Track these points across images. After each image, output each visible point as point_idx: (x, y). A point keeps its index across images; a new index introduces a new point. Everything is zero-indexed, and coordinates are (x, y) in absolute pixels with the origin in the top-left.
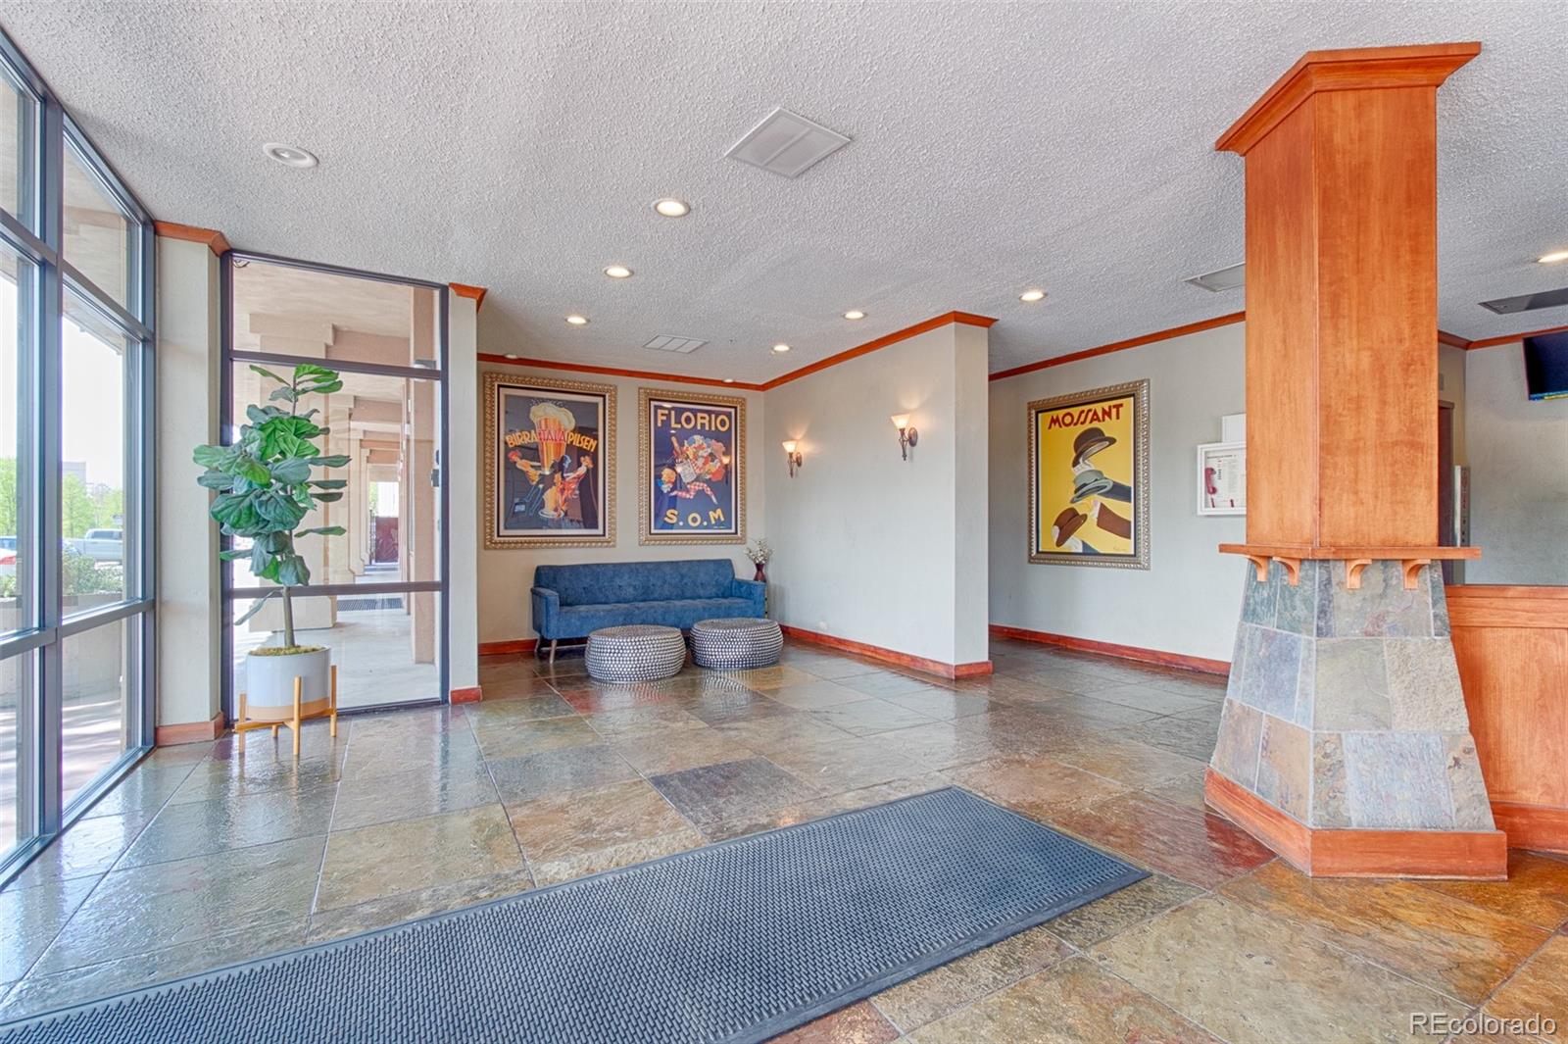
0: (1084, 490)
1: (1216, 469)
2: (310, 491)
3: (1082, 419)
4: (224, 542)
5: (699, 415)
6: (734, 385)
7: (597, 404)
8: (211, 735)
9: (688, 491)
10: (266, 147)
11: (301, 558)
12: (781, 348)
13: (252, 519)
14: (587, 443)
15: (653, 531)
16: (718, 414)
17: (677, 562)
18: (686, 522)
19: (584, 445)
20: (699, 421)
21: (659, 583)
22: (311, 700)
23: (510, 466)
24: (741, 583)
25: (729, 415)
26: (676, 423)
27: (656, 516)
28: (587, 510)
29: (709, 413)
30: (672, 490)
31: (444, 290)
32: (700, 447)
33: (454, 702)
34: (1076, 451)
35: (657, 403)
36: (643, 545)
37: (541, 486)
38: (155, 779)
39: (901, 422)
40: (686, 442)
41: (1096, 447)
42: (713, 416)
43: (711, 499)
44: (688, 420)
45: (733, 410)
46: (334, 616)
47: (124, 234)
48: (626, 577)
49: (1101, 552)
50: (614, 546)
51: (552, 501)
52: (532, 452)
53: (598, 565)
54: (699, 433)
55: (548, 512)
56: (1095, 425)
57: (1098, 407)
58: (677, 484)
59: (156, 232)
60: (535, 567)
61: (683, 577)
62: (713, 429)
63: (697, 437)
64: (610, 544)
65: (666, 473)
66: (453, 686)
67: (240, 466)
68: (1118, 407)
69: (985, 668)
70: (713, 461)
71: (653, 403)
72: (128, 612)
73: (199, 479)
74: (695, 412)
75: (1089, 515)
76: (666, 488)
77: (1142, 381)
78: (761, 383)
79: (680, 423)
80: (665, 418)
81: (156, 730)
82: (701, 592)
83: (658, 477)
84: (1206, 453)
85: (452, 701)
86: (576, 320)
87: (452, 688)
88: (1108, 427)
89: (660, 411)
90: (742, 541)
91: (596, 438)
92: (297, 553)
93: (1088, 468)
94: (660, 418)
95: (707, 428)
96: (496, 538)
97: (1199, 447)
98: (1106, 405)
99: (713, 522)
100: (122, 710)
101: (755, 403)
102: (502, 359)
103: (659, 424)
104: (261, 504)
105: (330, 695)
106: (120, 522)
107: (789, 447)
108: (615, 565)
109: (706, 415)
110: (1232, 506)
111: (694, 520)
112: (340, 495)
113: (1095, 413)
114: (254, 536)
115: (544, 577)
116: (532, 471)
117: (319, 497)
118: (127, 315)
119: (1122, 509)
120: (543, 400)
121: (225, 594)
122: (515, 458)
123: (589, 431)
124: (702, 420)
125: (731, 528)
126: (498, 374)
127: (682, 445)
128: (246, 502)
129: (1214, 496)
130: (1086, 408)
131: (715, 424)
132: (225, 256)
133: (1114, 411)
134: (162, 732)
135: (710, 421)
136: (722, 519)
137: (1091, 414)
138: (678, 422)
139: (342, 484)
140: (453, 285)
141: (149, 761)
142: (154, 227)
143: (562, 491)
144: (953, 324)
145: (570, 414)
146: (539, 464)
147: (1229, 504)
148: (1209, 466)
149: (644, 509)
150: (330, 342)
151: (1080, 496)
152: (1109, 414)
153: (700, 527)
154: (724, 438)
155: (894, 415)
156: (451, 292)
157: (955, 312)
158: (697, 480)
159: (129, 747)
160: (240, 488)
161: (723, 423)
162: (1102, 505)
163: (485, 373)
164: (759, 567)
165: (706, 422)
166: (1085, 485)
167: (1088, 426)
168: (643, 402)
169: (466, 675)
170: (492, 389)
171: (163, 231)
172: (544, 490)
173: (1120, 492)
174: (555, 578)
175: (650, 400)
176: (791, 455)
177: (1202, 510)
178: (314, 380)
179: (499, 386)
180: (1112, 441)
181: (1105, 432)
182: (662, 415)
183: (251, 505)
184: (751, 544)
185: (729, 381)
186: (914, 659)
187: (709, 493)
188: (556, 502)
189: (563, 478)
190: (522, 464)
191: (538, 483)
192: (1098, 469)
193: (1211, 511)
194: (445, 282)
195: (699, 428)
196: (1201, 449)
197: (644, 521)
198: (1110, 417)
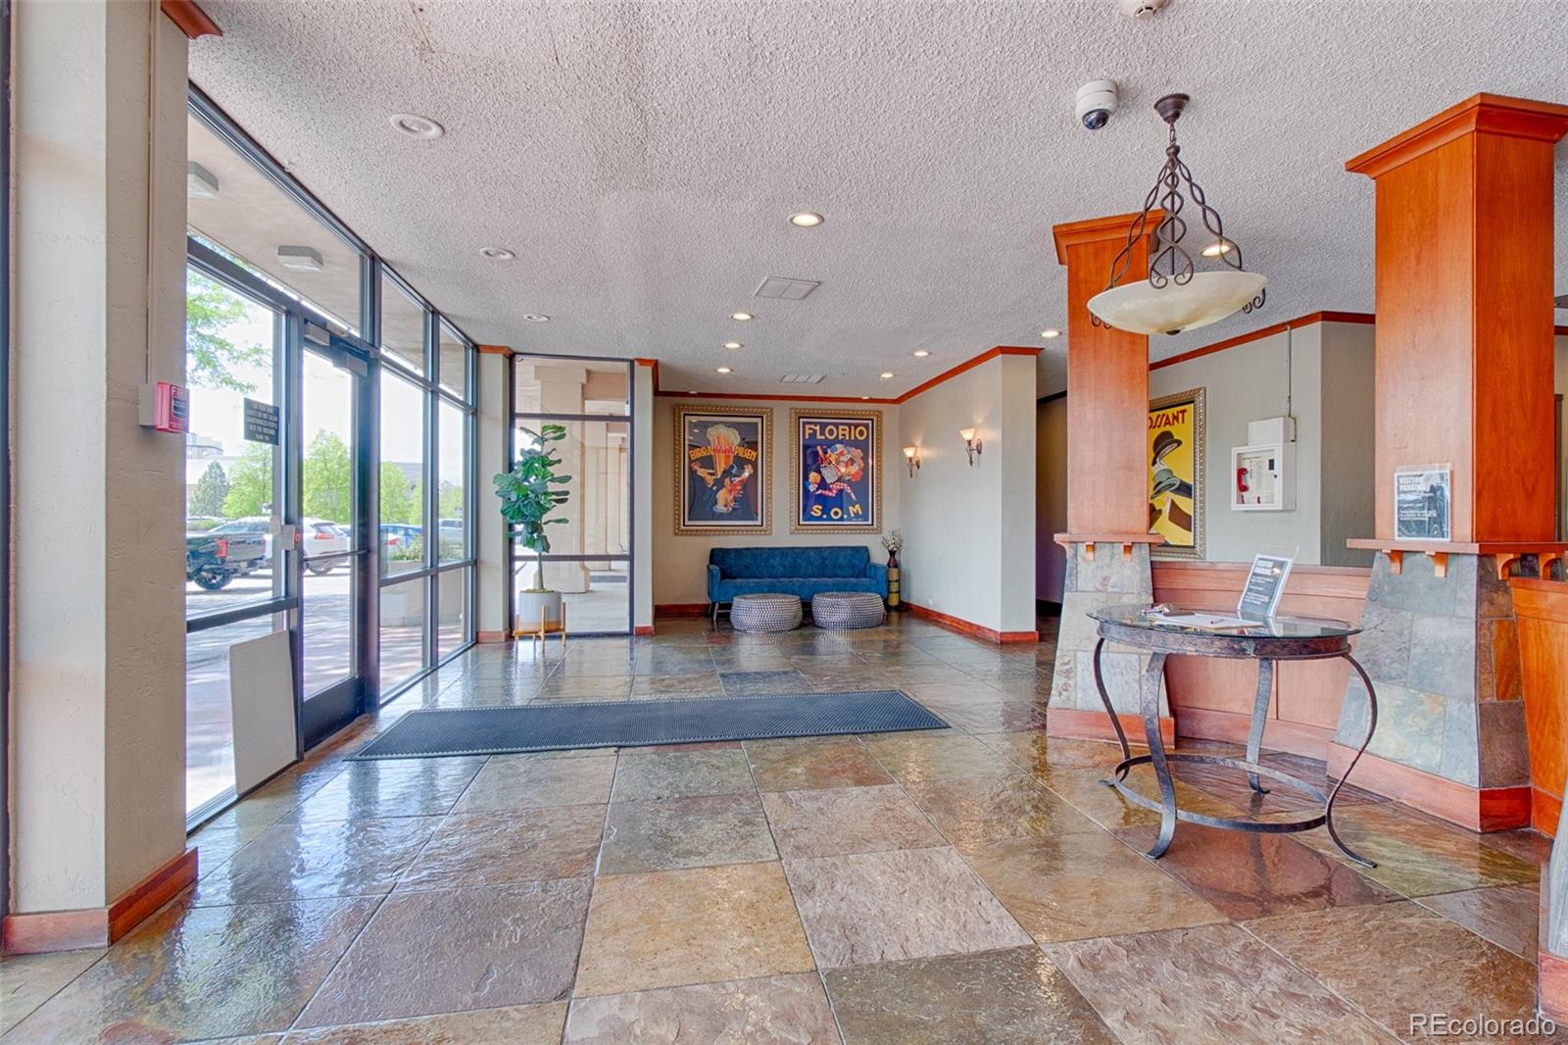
0: (1159, 487)
1: (1249, 470)
2: (549, 498)
3: (1158, 423)
4: (511, 527)
5: (841, 427)
6: (871, 400)
7: (756, 424)
8: (503, 640)
9: (830, 490)
10: (525, 316)
11: (545, 537)
12: (887, 375)
13: (521, 515)
14: (749, 454)
15: (801, 523)
16: (856, 426)
17: (821, 548)
18: (828, 514)
19: (746, 456)
20: (841, 432)
21: (804, 565)
22: (551, 620)
23: (693, 472)
24: (875, 566)
25: (867, 426)
26: (821, 435)
27: (804, 510)
28: (746, 506)
29: (849, 425)
30: (818, 489)
31: (632, 362)
32: (842, 454)
33: (637, 635)
34: (1155, 450)
35: (805, 420)
36: (794, 533)
37: (715, 488)
38: (477, 655)
39: (968, 435)
40: (829, 450)
41: (1168, 449)
42: (853, 428)
43: (851, 497)
44: (831, 432)
45: (870, 422)
46: (587, 585)
47: (463, 353)
48: (778, 559)
49: (1171, 543)
50: (770, 534)
51: (723, 499)
52: (708, 462)
53: (757, 549)
54: (841, 442)
55: (720, 508)
56: (1168, 428)
57: (1170, 412)
58: (823, 484)
59: (478, 351)
60: (710, 549)
61: (825, 559)
62: (853, 438)
63: (838, 446)
64: (768, 532)
65: (813, 476)
66: (637, 624)
67: (513, 485)
68: (1183, 412)
69: (1031, 637)
70: (852, 465)
71: (802, 420)
72: (465, 565)
73: (497, 492)
74: (837, 425)
75: (1164, 509)
76: (812, 488)
77: (1200, 389)
78: (895, 398)
79: (824, 435)
80: (811, 431)
81: (477, 633)
82: (839, 573)
83: (806, 478)
84: (1239, 454)
85: (635, 634)
86: (724, 370)
87: (636, 625)
88: (1177, 430)
89: (807, 426)
90: (879, 531)
91: (756, 450)
92: (544, 534)
93: (1163, 468)
94: (808, 432)
95: (847, 438)
96: (682, 527)
97: (1233, 449)
98: (1175, 410)
99: (852, 515)
100: (462, 630)
101: (890, 415)
102: (686, 394)
103: (807, 437)
104: (524, 506)
105: (562, 619)
106: (461, 513)
107: (909, 452)
108: (770, 549)
109: (847, 428)
110: (1259, 502)
111: (836, 513)
112: (566, 500)
113: (1168, 418)
114: (523, 522)
115: (717, 556)
116: (709, 477)
117: (555, 501)
118: (464, 404)
119: (1185, 504)
120: (717, 423)
121: (511, 558)
122: (696, 467)
123: (753, 445)
124: (843, 432)
125: (868, 520)
126: (684, 406)
127: (825, 453)
128: (518, 504)
129: (1244, 494)
130: (1161, 413)
131: (855, 434)
132: (511, 357)
133: (1180, 415)
134: (480, 635)
135: (850, 432)
136: (860, 513)
137: (1165, 418)
138: (822, 433)
139: (567, 493)
140: (637, 359)
141: (474, 648)
142: (477, 348)
143: (730, 492)
144: (1000, 356)
145: (737, 432)
146: (711, 471)
147: (1256, 500)
148: (1243, 467)
149: (795, 505)
150: (584, 382)
151: (1157, 493)
152: (1176, 418)
153: (842, 519)
154: (862, 446)
155: (963, 429)
156: (636, 363)
157: (999, 347)
158: (839, 480)
159: (465, 641)
160: (514, 498)
161: (861, 433)
162: (1173, 503)
163: (675, 406)
164: (892, 553)
165: (846, 433)
166: (1160, 483)
167: (1163, 429)
168: (793, 420)
169: (645, 618)
170: (679, 418)
171: (481, 349)
172: (718, 491)
173: (1185, 489)
174: (723, 558)
175: (799, 418)
176: (911, 459)
177: (1236, 507)
178: (554, 432)
179: (685, 415)
180: (1179, 443)
181: (1174, 434)
182: (810, 429)
183: (519, 507)
184: (886, 534)
185: (866, 398)
186: (979, 628)
187: (849, 491)
188: (726, 500)
189: (732, 482)
190: (701, 472)
191: (714, 485)
192: (1171, 468)
193: (1242, 507)
194: (631, 358)
195: (840, 437)
196: (1235, 451)
197: (795, 514)
198: (1177, 420)
